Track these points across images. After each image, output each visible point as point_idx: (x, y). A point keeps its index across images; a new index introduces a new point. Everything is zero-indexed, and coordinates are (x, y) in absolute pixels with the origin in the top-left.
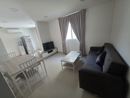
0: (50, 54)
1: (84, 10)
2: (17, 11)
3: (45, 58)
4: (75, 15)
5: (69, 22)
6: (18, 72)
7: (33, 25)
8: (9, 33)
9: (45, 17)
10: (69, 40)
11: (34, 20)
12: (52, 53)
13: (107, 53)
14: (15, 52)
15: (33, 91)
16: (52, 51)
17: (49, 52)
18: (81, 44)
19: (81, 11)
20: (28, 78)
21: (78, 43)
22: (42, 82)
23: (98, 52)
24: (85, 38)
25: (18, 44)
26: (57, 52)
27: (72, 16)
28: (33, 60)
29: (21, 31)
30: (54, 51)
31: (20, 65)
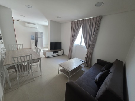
0: (55, 54)
1: (100, 16)
2: (31, 8)
3: (48, 57)
4: (89, 20)
5: (81, 27)
6: (11, 64)
7: (47, 23)
8: (26, 27)
9: (57, 17)
10: (77, 46)
11: (48, 19)
12: (57, 54)
13: (110, 73)
14: (22, 44)
15: (21, 86)
16: (57, 52)
17: (54, 52)
18: (88, 52)
19: (96, 17)
20: (19, 72)
21: (86, 51)
22: (33, 80)
23: (103, 68)
24: (94, 47)
25: (31, 37)
26: (63, 54)
27: (86, 21)
28: (29, 56)
29: (37, 26)
30: (60, 52)
31: (14, 58)
